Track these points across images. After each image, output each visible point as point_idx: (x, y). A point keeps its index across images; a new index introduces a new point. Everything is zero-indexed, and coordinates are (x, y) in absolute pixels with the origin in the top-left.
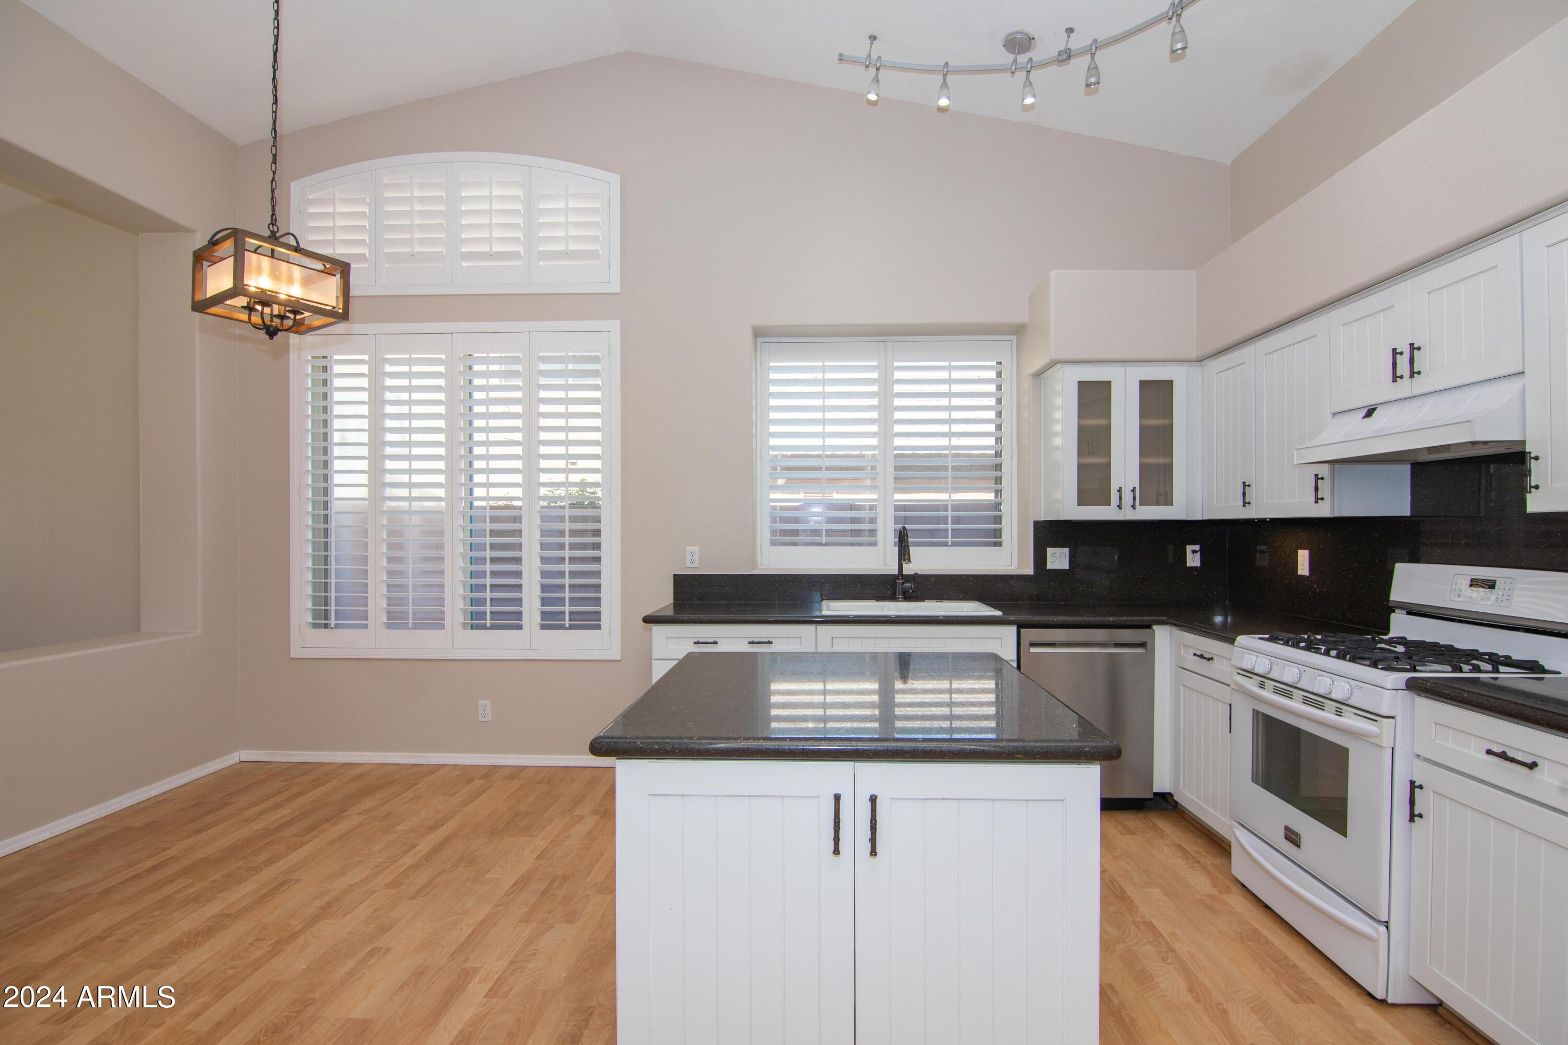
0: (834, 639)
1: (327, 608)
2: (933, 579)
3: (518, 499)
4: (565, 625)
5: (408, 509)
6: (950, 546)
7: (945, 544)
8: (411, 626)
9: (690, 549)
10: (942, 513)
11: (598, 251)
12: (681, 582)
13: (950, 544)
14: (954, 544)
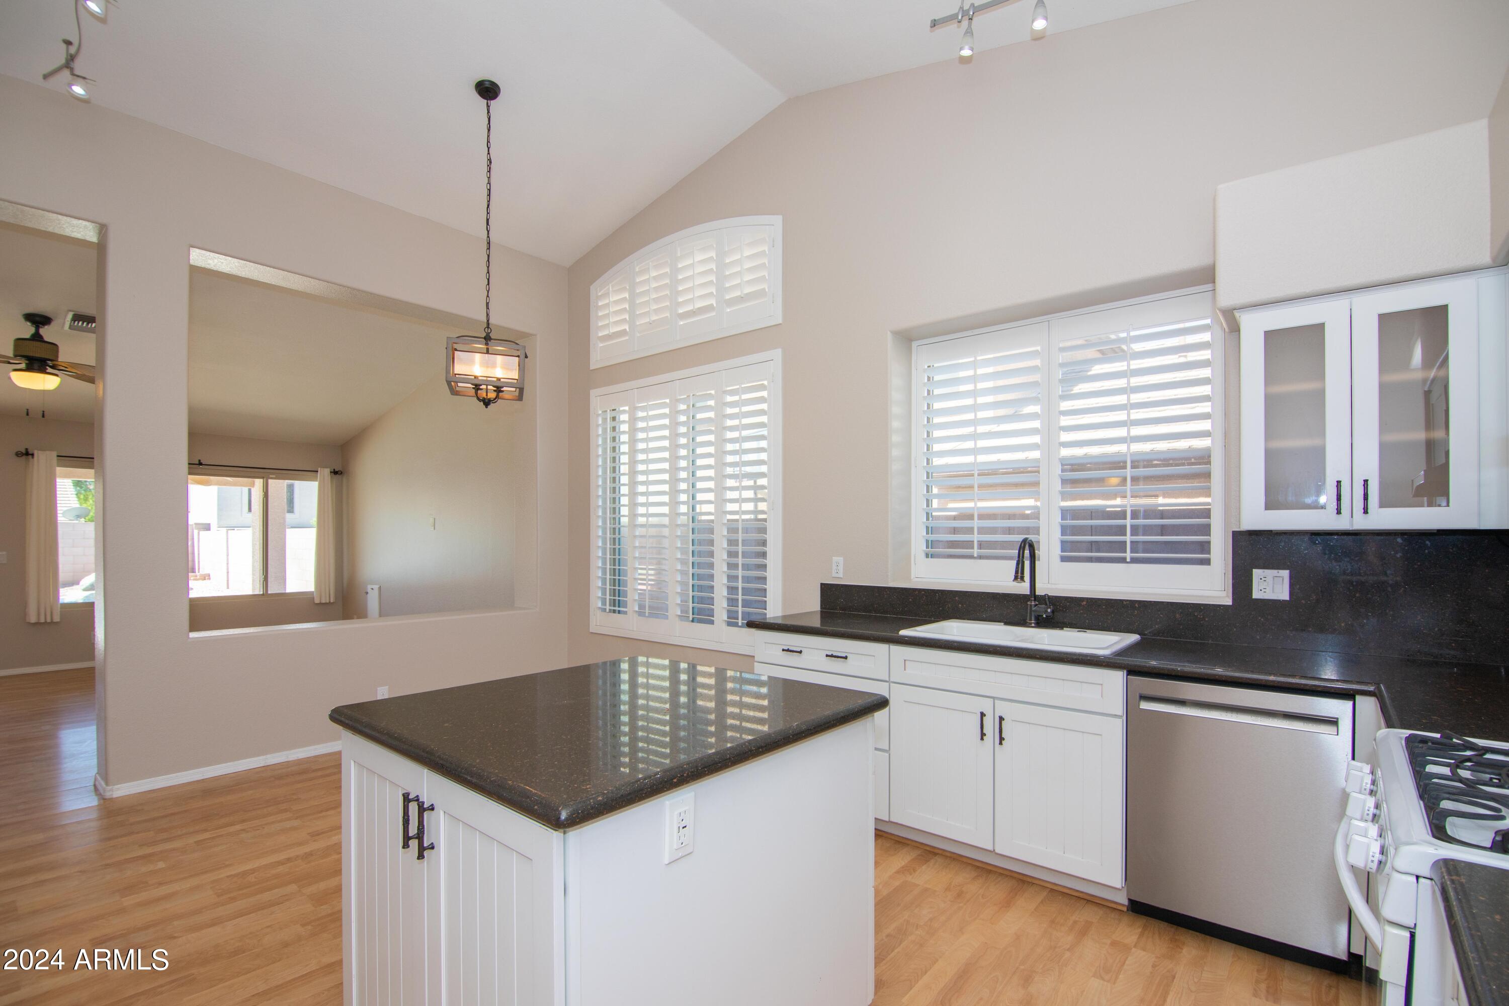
0: (906, 661)
1: (615, 598)
2: (1085, 603)
3: (709, 514)
4: (738, 623)
5: (645, 523)
6: (1128, 563)
7: (1123, 560)
8: (647, 615)
9: (835, 559)
10: (1120, 522)
11: (764, 289)
12: (828, 591)
13: (1128, 560)
14: (1134, 561)
